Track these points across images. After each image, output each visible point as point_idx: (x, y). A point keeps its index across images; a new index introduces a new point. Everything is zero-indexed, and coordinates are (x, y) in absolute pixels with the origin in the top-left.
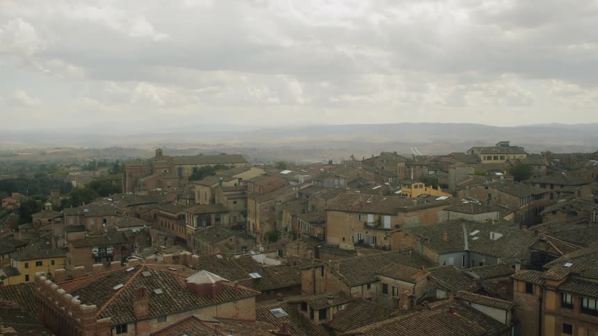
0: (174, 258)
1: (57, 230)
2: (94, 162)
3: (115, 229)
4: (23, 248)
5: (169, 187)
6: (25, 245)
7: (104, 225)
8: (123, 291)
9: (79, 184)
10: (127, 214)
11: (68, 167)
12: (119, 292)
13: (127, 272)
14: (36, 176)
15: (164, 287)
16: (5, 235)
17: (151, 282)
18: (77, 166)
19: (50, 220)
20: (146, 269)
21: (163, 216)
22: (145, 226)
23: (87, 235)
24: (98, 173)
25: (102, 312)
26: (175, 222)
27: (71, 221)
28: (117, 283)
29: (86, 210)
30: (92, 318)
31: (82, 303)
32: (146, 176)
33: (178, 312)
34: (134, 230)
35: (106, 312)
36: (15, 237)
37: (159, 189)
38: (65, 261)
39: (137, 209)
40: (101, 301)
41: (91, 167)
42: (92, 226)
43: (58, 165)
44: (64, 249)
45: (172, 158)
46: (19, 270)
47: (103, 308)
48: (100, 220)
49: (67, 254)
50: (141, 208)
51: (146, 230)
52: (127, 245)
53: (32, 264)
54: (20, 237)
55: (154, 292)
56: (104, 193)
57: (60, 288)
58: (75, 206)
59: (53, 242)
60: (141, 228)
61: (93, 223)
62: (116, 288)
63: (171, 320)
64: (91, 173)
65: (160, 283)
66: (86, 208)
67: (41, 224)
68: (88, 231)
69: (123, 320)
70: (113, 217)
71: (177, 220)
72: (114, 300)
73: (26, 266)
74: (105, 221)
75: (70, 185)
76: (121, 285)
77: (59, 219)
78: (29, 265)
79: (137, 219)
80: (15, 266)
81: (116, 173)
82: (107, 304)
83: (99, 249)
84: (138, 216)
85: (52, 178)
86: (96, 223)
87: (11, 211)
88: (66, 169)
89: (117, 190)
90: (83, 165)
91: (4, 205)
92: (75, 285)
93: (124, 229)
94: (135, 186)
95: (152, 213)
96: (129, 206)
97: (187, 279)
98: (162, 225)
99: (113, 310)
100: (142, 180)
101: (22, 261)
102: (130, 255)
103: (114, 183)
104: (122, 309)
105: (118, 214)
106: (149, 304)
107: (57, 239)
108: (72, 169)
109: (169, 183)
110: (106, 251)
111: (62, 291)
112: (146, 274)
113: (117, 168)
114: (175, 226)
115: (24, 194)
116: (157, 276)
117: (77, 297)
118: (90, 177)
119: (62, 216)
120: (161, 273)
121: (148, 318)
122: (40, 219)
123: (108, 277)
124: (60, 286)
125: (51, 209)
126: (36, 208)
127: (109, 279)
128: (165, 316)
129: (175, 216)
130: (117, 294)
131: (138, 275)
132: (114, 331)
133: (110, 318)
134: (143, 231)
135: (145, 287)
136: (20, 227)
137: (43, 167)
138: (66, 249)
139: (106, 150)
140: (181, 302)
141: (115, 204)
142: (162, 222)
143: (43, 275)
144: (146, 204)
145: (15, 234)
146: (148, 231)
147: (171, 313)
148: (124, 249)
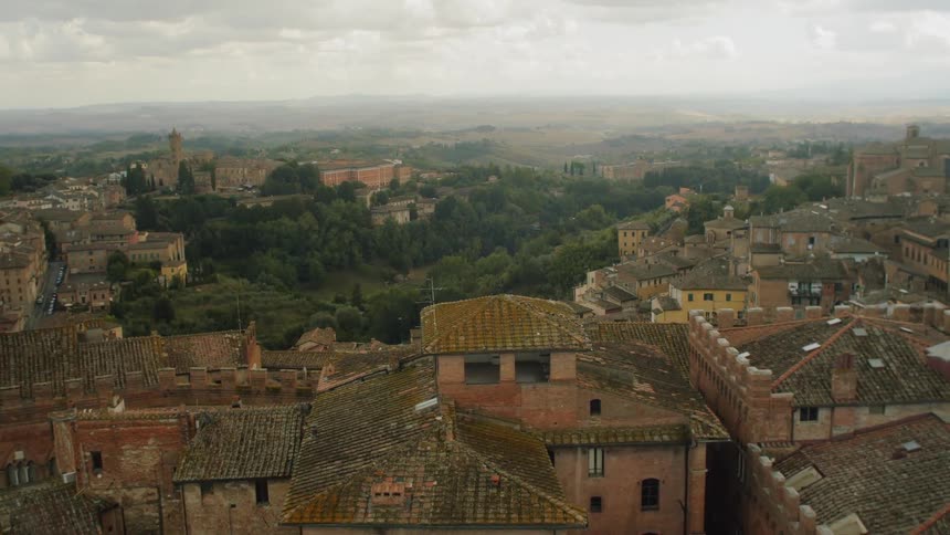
0: (913, 310)
1: (739, 248)
2: (806, 146)
3: (827, 255)
4: (688, 271)
5: (926, 191)
6: (691, 267)
7: (810, 247)
8: (818, 355)
9: (778, 179)
10: (849, 231)
11: (766, 151)
12: (811, 355)
13: (828, 325)
14: (716, 165)
15: (887, 358)
16: (665, 250)
17: (866, 346)
18: (779, 150)
19: (729, 233)
20: (859, 324)
21: (910, 239)
22: (877, 253)
23: (782, 261)
24: (811, 163)
25: (781, 383)
26: (930, 251)
27: (760, 237)
28: (810, 341)
29: (783, 221)
30: (763, 389)
31: (752, 365)
32: (885, 171)
33: (906, 401)
34: (858, 258)
35: (788, 384)
36: (680, 255)
37: (907, 194)
38: (746, 297)
39: (868, 225)
40: (782, 366)
41: (801, 153)
42: (791, 246)
43: (751, 148)
44: (746, 278)
45: (935, 142)
46: (679, 301)
47: (782, 377)
48: (805, 238)
49: (750, 288)
50: (873, 224)
51: (879, 261)
52: (844, 283)
53: (699, 295)
54: (685, 254)
55: (868, 363)
56: (816, 197)
57: (723, 337)
58: (768, 212)
59: (731, 266)
60: (871, 256)
61: (793, 242)
62: (807, 348)
63: (892, 414)
64: (801, 163)
65: (881, 350)
66: (783, 218)
67: (715, 238)
68: (785, 254)
69: (812, 400)
70: (825, 235)
71: (933, 248)
72: (802, 366)
73: (690, 298)
74: (812, 241)
75: (766, 180)
76: (815, 345)
77: (742, 232)
78: (694, 297)
79: (866, 242)
80: (674, 297)
81: (836, 164)
82: (790, 371)
83: (800, 284)
84: (867, 236)
85: (740, 167)
86: (798, 242)
87: (676, 215)
88: (762, 155)
89: (838, 192)
90: (788, 149)
91: (668, 205)
92: (747, 334)
93: (841, 256)
94: (866, 185)
95: (892, 233)
96: (854, 219)
97: (929, 349)
98: (907, 255)
99: (799, 383)
100: (879, 177)
101: (683, 290)
102: (848, 299)
103: (834, 181)
104: (813, 383)
105: (835, 231)
106: (858, 383)
107: (736, 261)
108: (771, 154)
109: (927, 184)
110: (810, 288)
111: (723, 341)
112: (860, 332)
113: (840, 155)
114: (930, 258)
115: (698, 191)
116: (878, 337)
117: (747, 354)
118: (796, 169)
119: (747, 228)
120: (885, 334)
121: (855, 403)
122: (715, 230)
123: (798, 329)
124: (723, 333)
125: (732, 214)
126: (712, 212)
127: (798, 333)
128: (884, 406)
129: (930, 240)
130: (807, 357)
131: (845, 333)
132: (797, 415)
133: (791, 394)
134: (873, 261)
135: (854, 353)
136: (687, 239)
137: (728, 150)
138: (749, 280)
139: (828, 125)
140: (913, 386)
141: (831, 214)
142: (907, 249)
143: (701, 314)
144: (884, 217)
145: (680, 249)
146: (882, 263)
147: (893, 403)
148: (838, 287)
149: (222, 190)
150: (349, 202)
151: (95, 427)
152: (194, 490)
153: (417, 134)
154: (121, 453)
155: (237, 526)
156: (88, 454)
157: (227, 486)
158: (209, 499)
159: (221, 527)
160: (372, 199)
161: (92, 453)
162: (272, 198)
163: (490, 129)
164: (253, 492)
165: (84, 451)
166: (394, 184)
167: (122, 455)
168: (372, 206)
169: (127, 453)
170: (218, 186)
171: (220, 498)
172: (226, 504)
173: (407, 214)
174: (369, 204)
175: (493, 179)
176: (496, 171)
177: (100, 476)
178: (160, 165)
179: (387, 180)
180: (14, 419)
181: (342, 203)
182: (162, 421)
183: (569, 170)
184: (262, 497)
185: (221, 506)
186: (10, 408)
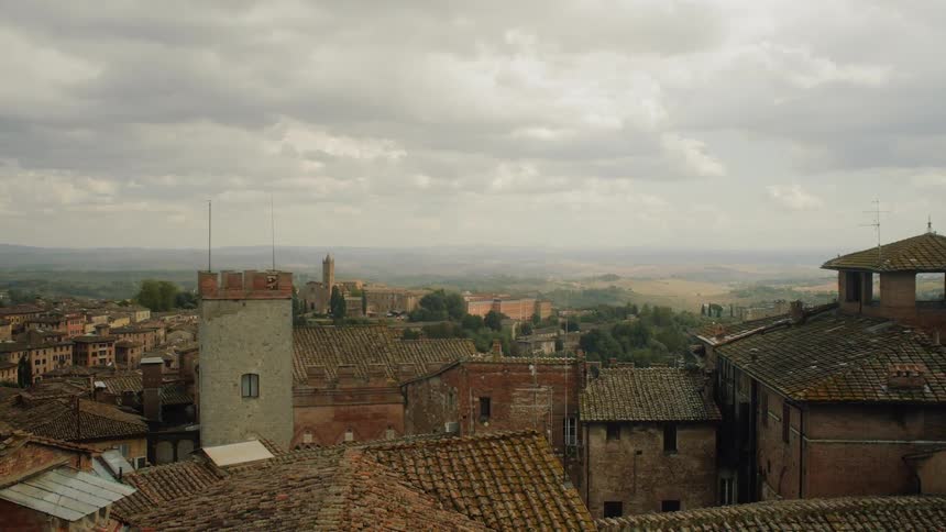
149: (371, 315)
150: (496, 331)
151: (486, 371)
152: (599, 434)
153: (542, 282)
154: (510, 400)
155: (641, 475)
156: (477, 399)
157: (635, 429)
158: (614, 445)
159: (624, 475)
160: (516, 330)
161: (481, 399)
162: (421, 324)
163: (615, 277)
164: (661, 437)
165: (473, 395)
166: (535, 318)
167: (511, 402)
168: (517, 336)
169: (517, 400)
170: (369, 312)
171: (627, 443)
172: (632, 450)
173: (552, 345)
174: (514, 335)
175: (632, 318)
176: (634, 310)
177: (486, 424)
178: (313, 289)
179: (528, 314)
180: (348, 398)
181: (489, 331)
182: (556, 367)
183: (707, 311)
184: (670, 445)
185: (626, 452)
186: (344, 386)
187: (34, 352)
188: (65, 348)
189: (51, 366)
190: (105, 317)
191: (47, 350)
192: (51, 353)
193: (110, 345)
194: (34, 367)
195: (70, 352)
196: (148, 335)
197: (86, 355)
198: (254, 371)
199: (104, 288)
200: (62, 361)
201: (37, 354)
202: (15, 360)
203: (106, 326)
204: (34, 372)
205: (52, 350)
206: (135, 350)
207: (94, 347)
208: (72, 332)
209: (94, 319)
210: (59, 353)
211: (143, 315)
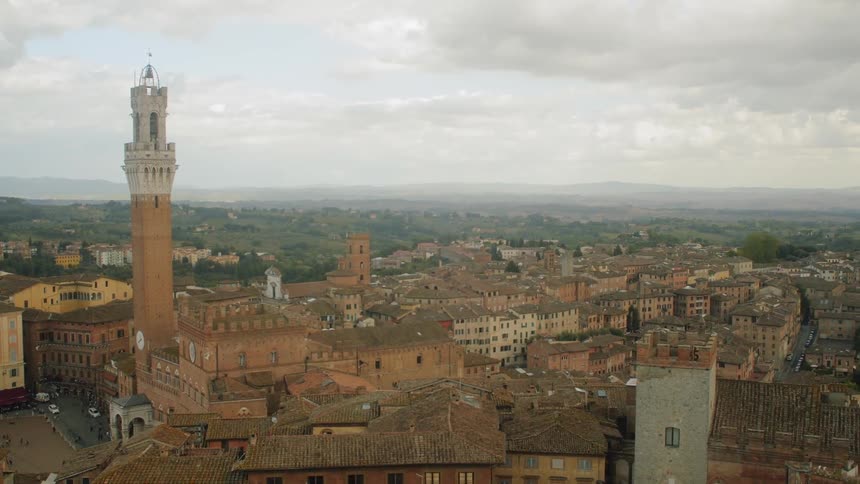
180: (756, 459)
186: (754, 448)
187: (641, 301)
188: (667, 299)
189: (655, 313)
190: (706, 271)
191: (652, 300)
192: (655, 303)
193: (705, 298)
194: (641, 313)
195: (671, 302)
196: (742, 289)
197: (685, 305)
198: (675, 426)
199: (730, 228)
200: (665, 310)
201: (644, 302)
202: (626, 307)
203: (704, 280)
204: (641, 317)
205: (656, 299)
206: (728, 303)
207: (692, 299)
208: (677, 283)
209: (696, 272)
210: (662, 303)
211: (745, 267)
